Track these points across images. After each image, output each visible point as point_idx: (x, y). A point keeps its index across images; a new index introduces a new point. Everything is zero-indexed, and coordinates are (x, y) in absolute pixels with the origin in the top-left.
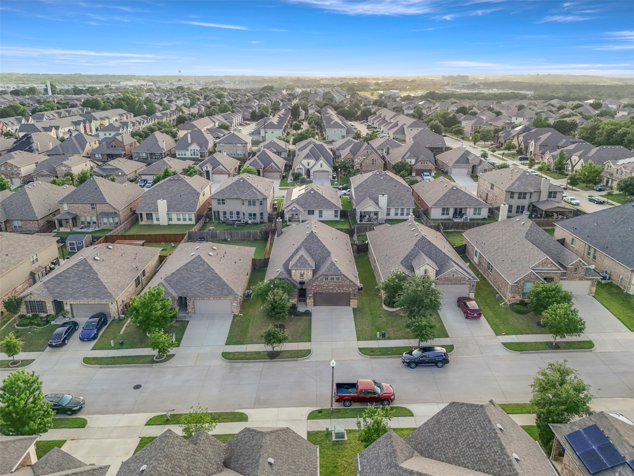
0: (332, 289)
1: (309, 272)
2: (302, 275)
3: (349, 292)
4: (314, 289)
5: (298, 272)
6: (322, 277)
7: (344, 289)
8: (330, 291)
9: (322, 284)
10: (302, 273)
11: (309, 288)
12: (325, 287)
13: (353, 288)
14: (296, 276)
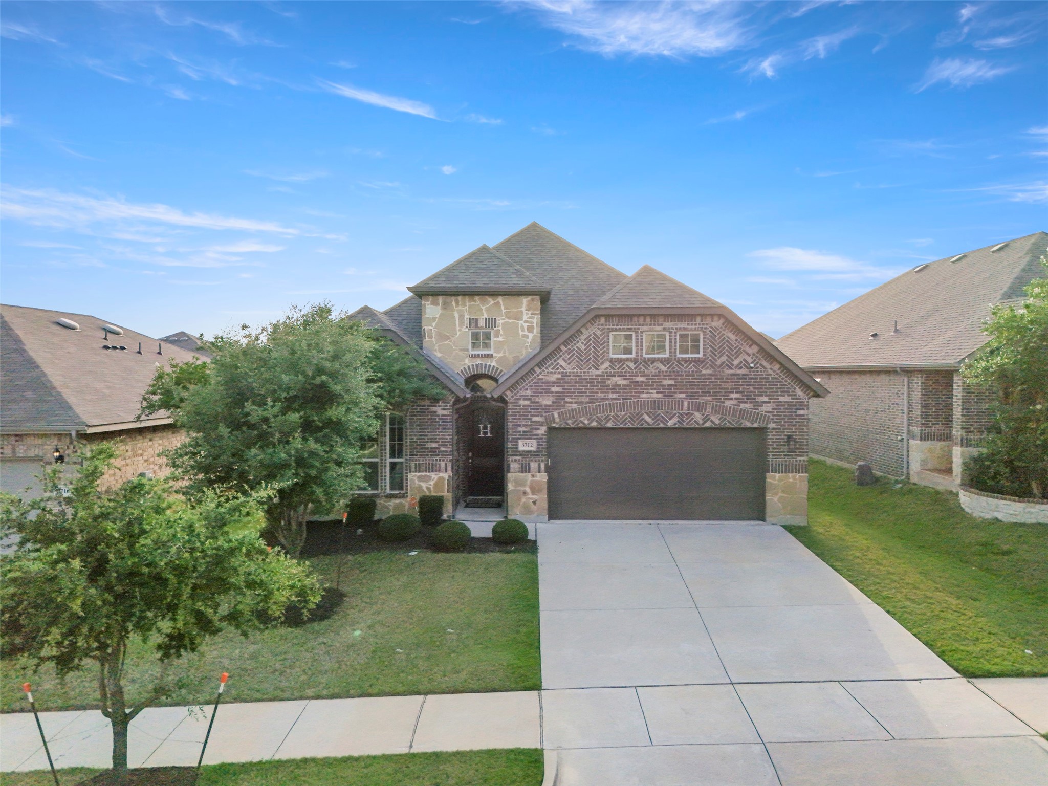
0: (656, 404)
1: (518, 317)
2: (480, 338)
3: (756, 425)
4: (549, 403)
5: (456, 315)
6: (599, 333)
7: (728, 403)
8: (646, 417)
9: (599, 372)
10: (481, 323)
11: (522, 402)
12: (614, 396)
13: (782, 399)
14: (448, 338)
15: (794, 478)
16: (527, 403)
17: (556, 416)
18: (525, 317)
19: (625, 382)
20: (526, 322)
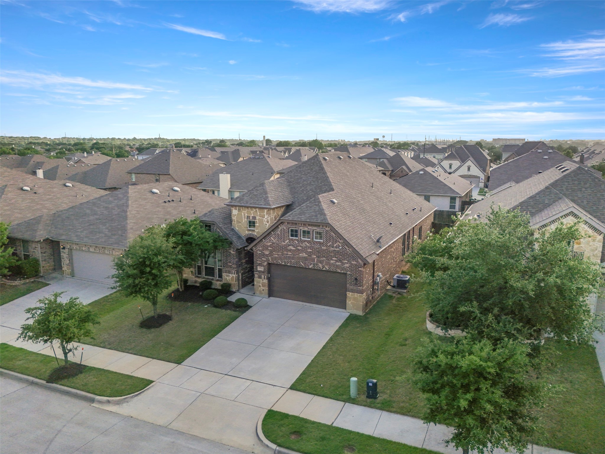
0: (306, 259)
1: (263, 217)
2: (252, 224)
3: (342, 272)
4: (268, 253)
5: (243, 214)
6: (285, 228)
7: (332, 262)
8: (301, 263)
9: (285, 244)
10: (251, 218)
11: (258, 252)
12: (290, 253)
13: (352, 262)
14: (240, 222)
15: (357, 295)
16: (260, 252)
17: (270, 258)
18: (266, 217)
19: (294, 249)
20: (266, 219)
